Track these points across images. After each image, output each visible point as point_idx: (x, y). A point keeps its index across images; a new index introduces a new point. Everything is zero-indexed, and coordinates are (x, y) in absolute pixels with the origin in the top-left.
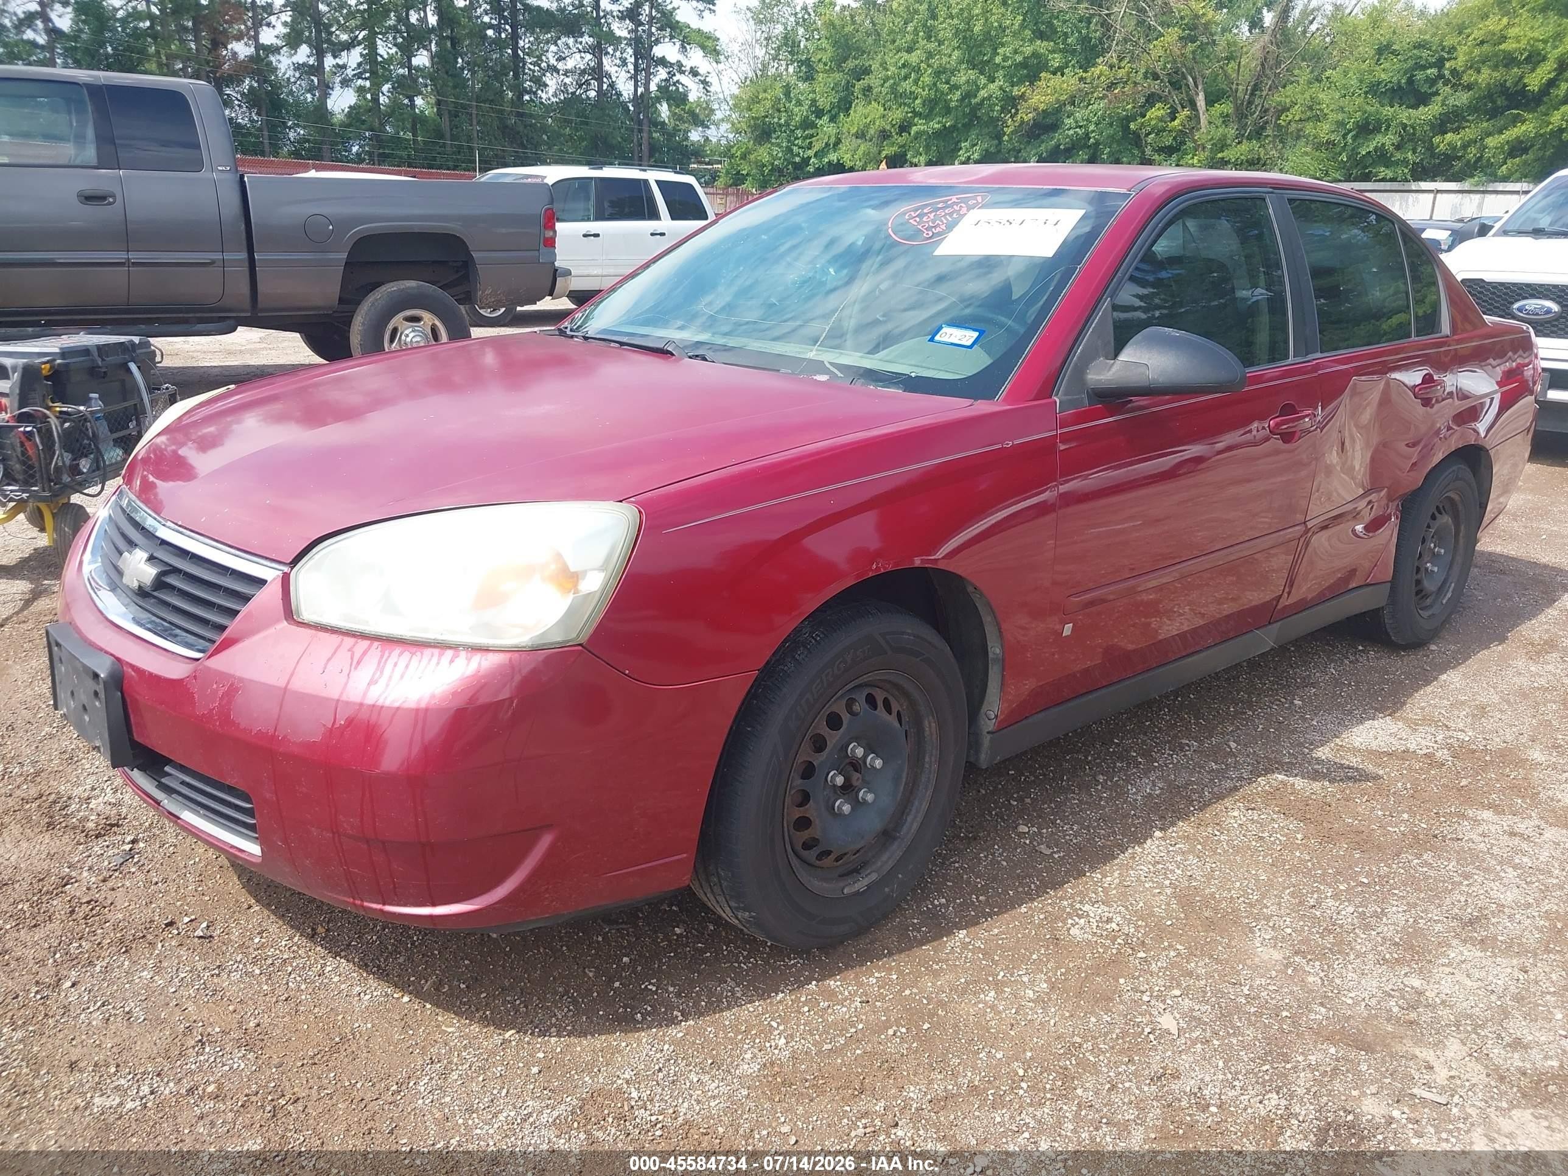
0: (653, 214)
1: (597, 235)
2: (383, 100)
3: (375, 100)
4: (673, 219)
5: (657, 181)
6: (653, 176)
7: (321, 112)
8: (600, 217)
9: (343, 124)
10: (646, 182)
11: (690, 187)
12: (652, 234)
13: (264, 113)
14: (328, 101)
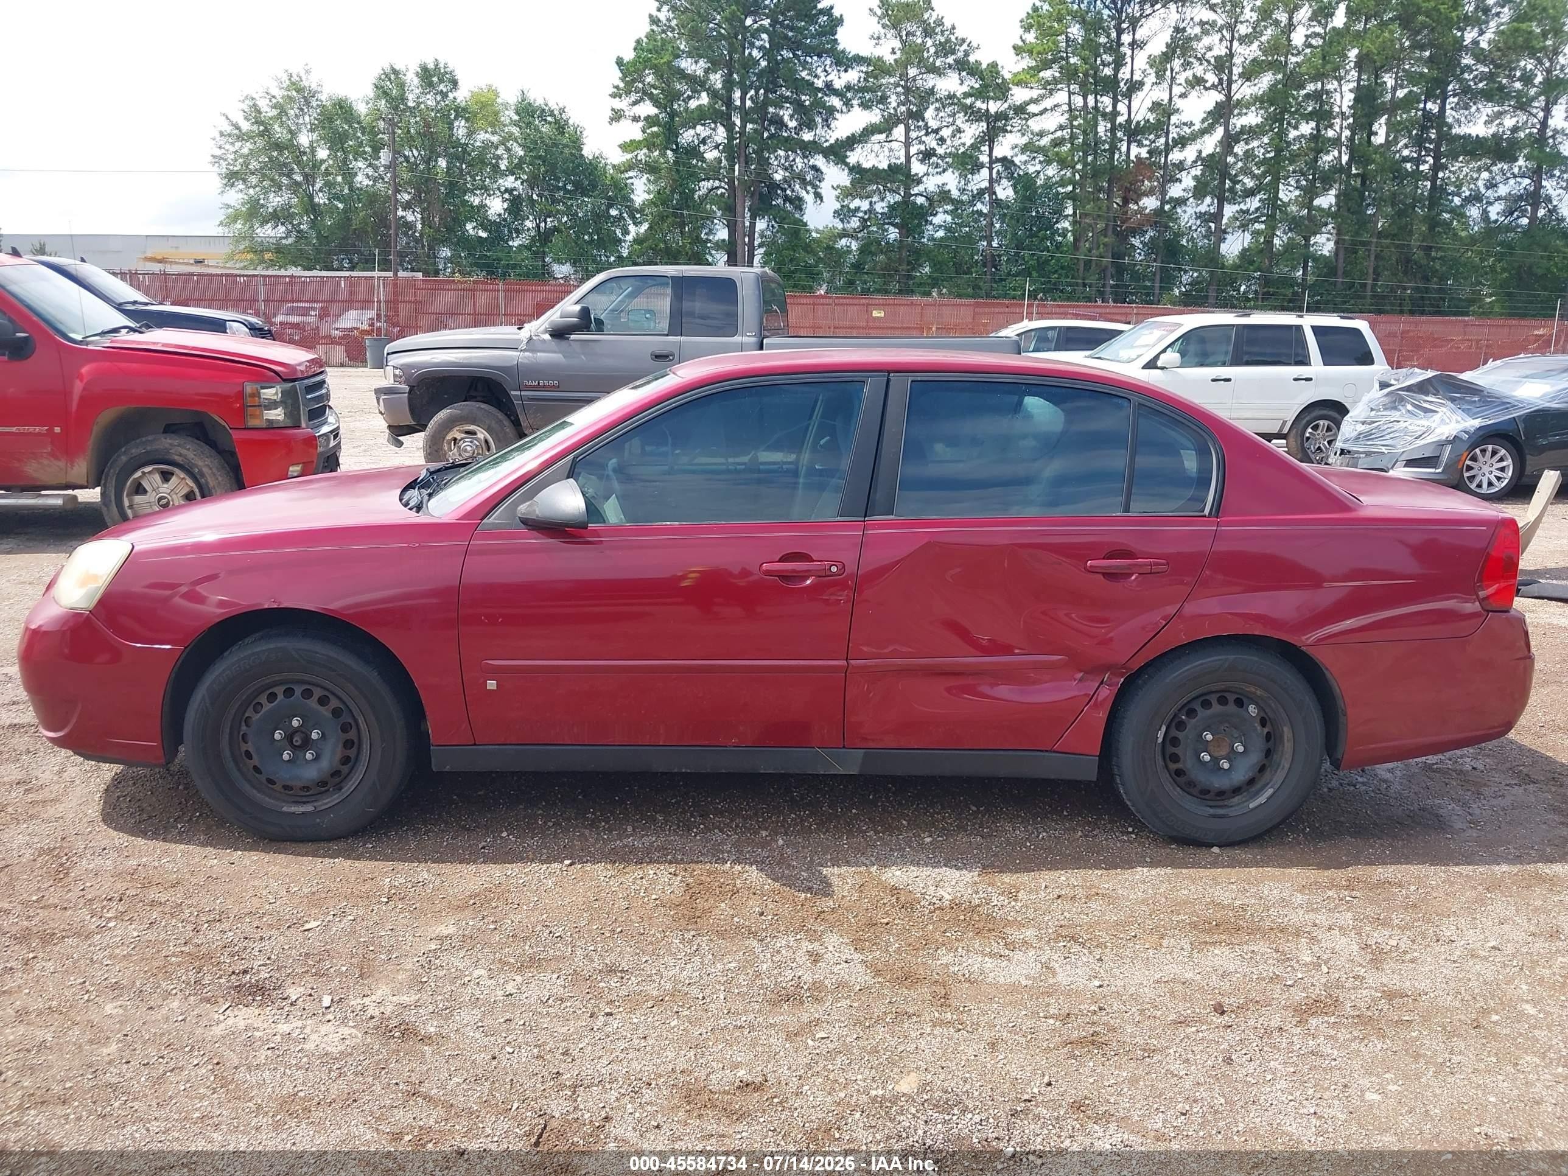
0: (1303, 360)
1: (1229, 380)
2: (1276, 241)
3: (1269, 243)
4: (1325, 364)
5: (1313, 327)
6: (1308, 321)
7: (1212, 257)
8: (1237, 361)
9: (1236, 267)
10: (1299, 328)
11: (1357, 332)
12: (1295, 380)
13: (1159, 260)
14: (1222, 245)
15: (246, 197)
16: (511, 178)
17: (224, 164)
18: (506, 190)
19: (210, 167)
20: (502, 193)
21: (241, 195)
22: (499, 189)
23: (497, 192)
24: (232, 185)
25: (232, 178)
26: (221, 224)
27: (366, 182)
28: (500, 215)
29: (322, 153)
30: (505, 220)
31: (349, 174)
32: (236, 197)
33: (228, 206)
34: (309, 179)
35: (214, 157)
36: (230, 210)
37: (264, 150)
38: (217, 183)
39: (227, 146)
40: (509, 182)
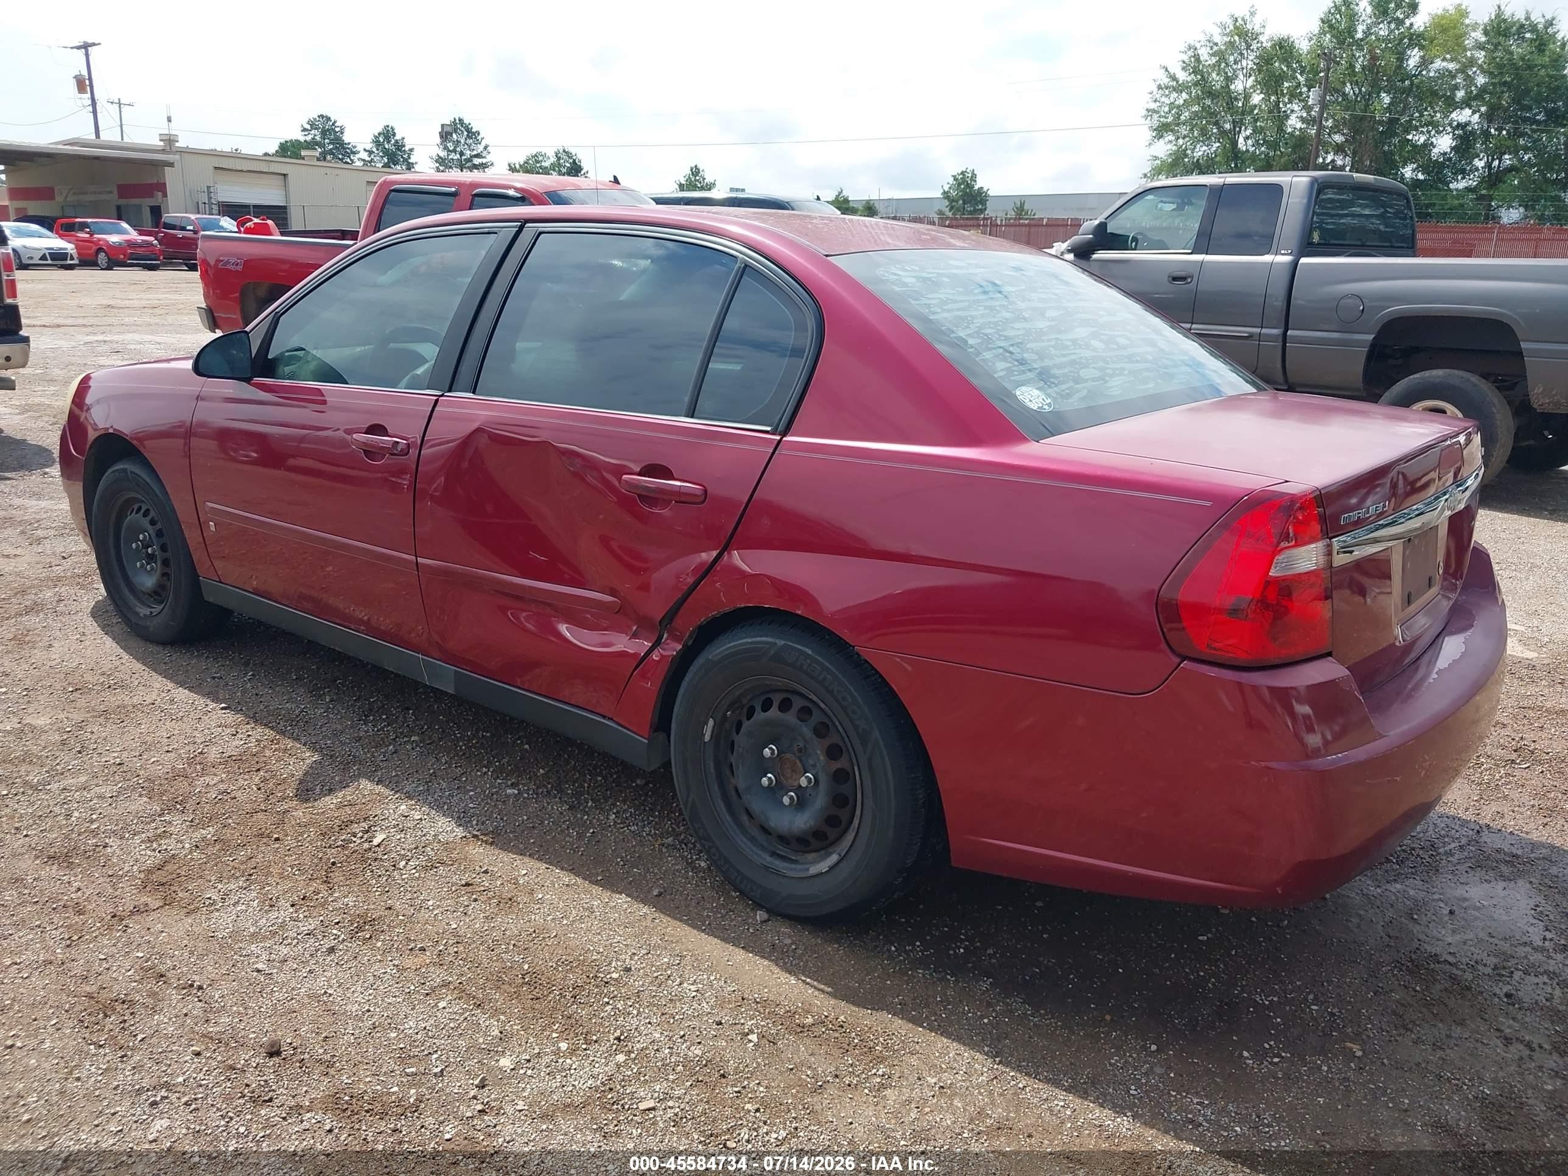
15: (1175, 148)
16: (1467, 112)
17: (1155, 116)
18: (1459, 125)
19: (1143, 120)
20: (1454, 129)
21: (1170, 146)
22: (1450, 124)
23: (1449, 129)
24: (1162, 136)
25: (1161, 130)
26: (1145, 176)
27: (1299, 125)
28: (1445, 154)
29: (1257, 98)
30: (1450, 159)
31: (1281, 119)
32: (1164, 148)
33: (1156, 158)
34: (1238, 124)
35: (1148, 110)
36: (1158, 162)
37: (1198, 100)
38: (1149, 135)
39: (1163, 99)
40: (1463, 115)
